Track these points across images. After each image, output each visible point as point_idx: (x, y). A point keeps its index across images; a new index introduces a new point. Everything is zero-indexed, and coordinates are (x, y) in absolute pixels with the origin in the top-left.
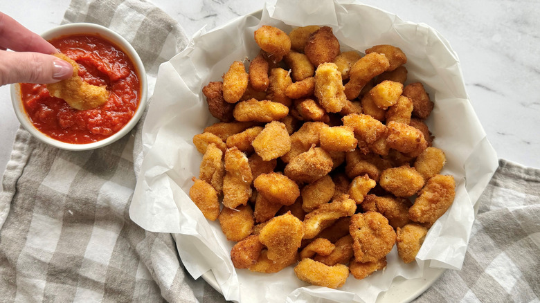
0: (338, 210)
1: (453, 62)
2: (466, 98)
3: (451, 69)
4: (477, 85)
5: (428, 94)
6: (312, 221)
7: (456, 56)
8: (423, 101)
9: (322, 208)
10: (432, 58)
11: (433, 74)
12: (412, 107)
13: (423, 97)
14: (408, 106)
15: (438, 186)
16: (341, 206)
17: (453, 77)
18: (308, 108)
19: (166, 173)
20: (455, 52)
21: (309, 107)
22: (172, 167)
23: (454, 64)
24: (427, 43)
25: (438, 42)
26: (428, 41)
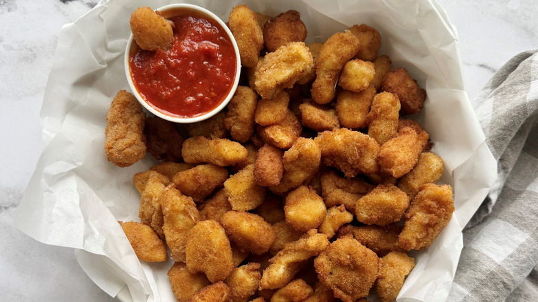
0: (303, 250)
1: (449, 40)
2: (463, 90)
3: (447, 49)
4: (482, 66)
5: (415, 81)
6: (277, 265)
7: (454, 32)
8: (411, 89)
9: (286, 248)
10: (424, 32)
11: (423, 53)
12: (399, 105)
13: (410, 84)
14: (393, 104)
15: (434, 204)
16: (306, 245)
17: (448, 60)
18: (272, 136)
19: (73, 170)
20: (452, 26)
21: (273, 134)
22: (80, 164)
23: (451, 42)
24: (417, 12)
25: (432, 11)
26: (419, 10)
